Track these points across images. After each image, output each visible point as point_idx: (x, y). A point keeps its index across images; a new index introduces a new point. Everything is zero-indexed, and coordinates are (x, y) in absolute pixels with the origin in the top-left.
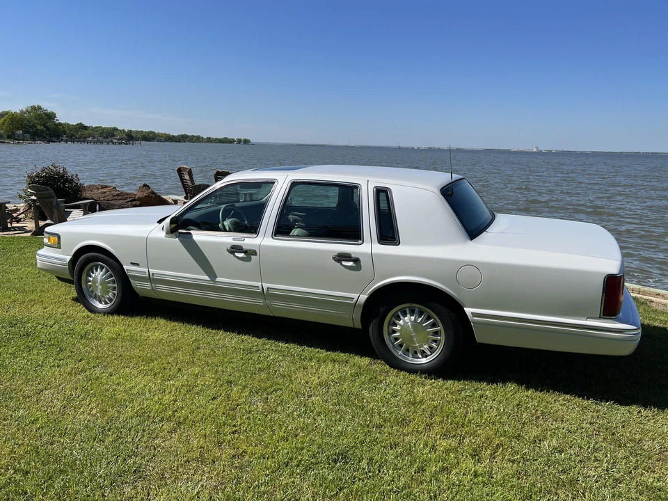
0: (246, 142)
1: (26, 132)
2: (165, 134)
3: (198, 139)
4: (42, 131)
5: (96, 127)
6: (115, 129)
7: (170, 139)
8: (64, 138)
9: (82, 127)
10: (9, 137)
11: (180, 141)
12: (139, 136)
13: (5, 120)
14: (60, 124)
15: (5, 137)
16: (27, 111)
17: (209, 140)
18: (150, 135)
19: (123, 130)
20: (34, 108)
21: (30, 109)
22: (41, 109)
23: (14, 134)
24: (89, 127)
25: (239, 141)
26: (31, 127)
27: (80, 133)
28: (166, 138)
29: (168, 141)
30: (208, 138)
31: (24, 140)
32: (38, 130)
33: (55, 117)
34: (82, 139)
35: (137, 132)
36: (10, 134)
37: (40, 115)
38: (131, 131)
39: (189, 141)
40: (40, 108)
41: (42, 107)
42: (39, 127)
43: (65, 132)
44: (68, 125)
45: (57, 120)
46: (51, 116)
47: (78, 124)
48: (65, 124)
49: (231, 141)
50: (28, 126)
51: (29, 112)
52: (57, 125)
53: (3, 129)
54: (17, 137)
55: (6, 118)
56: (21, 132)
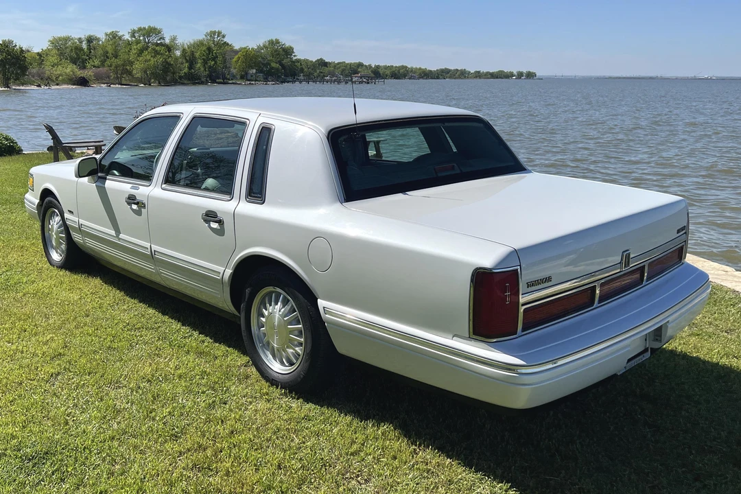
0: (530, 75)
1: (260, 71)
2: (420, 69)
3: (462, 74)
4: (277, 69)
5: (339, 63)
6: (360, 65)
7: (426, 75)
8: (302, 78)
9: (322, 63)
10: (242, 78)
11: (438, 78)
12: (388, 72)
13: (239, 58)
14: (298, 61)
15: (238, 77)
16: (264, 46)
17: (478, 75)
18: (402, 71)
19: (370, 65)
20: (271, 42)
21: (267, 44)
22: (279, 43)
23: (247, 74)
24: (330, 63)
25: (520, 75)
26: (266, 65)
27: (318, 71)
28: (420, 74)
29: (422, 78)
30: (476, 72)
31: (255, 81)
32: (272, 68)
33: (293, 52)
34: (321, 79)
35: (386, 68)
36: (243, 73)
37: (276, 51)
38: (378, 67)
39: (450, 78)
40: (277, 42)
41: (280, 41)
42: (274, 65)
43: (302, 70)
44: (306, 61)
45: (295, 56)
46: (288, 51)
47: (318, 60)
48: (304, 60)
49: (508, 76)
50: (263, 64)
51: (267, 48)
52: (294, 62)
53: (235, 68)
54: (249, 77)
55: (239, 55)
56: (254, 71)
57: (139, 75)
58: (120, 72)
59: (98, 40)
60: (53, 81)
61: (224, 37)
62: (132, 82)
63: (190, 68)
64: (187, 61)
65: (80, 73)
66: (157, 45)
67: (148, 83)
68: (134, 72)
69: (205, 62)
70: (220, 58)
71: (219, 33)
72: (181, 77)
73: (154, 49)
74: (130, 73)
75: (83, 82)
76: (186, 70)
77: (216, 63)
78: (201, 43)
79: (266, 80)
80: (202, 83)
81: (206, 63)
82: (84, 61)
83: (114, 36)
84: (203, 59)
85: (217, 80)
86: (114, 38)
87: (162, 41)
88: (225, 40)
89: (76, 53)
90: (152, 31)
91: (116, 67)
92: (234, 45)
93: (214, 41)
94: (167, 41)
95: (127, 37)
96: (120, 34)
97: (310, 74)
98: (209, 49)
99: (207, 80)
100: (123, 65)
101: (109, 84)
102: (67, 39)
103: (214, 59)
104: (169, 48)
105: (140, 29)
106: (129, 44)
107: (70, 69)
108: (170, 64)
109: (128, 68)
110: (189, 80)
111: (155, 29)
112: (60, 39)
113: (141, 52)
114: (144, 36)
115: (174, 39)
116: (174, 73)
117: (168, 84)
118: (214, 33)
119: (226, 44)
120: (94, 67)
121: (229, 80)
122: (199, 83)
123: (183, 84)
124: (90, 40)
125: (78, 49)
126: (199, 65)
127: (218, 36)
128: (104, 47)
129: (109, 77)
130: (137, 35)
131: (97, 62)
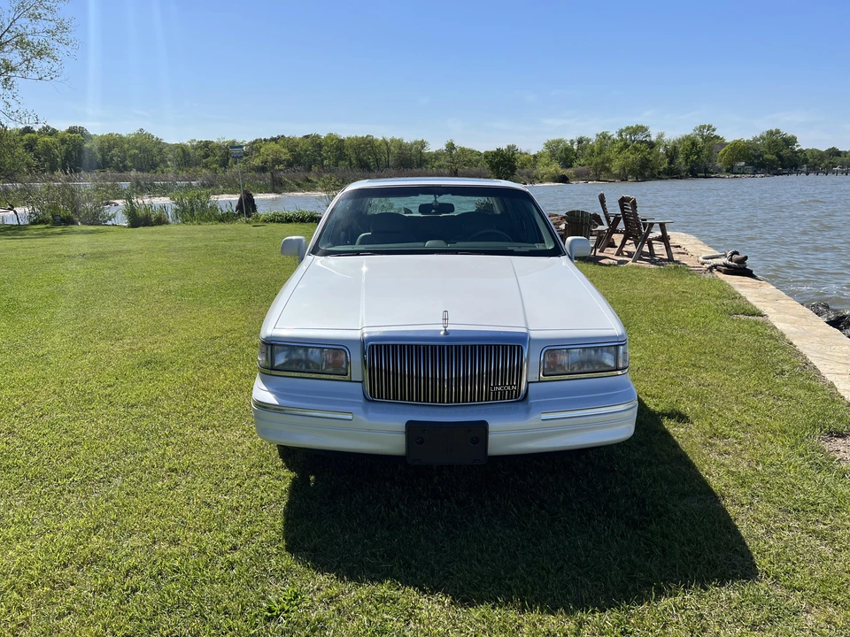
1: (748, 164)
4: (773, 162)
8: (805, 169)
9: (834, 153)
10: (728, 171)
13: (726, 151)
14: (801, 151)
15: (724, 170)
16: (762, 137)
20: (771, 133)
21: (765, 135)
23: (732, 167)
24: (845, 152)
26: (758, 157)
31: (742, 173)
32: (766, 160)
33: (796, 142)
34: (826, 170)
36: (729, 167)
37: (775, 141)
40: (778, 132)
41: (781, 131)
42: (768, 156)
43: (806, 161)
44: (813, 151)
45: (797, 146)
46: (790, 141)
47: (830, 150)
48: (810, 150)
50: (754, 156)
51: (764, 139)
52: (796, 152)
53: (720, 162)
54: (736, 170)
55: (726, 148)
56: (743, 163)
57: (617, 172)
58: (599, 169)
59: (588, 141)
60: (538, 179)
61: (714, 130)
62: (608, 178)
63: (671, 162)
64: (668, 157)
65: (562, 172)
66: (642, 142)
67: (624, 179)
68: (613, 169)
69: (687, 157)
70: (705, 152)
71: (710, 127)
72: (659, 173)
73: (634, 147)
74: (608, 170)
75: (564, 179)
76: (666, 165)
77: (699, 157)
78: (688, 138)
79: (755, 173)
80: (681, 178)
81: (689, 158)
82: (572, 161)
83: (604, 136)
84: (686, 154)
85: (699, 175)
86: (604, 138)
87: (648, 139)
88: (715, 133)
89: (566, 154)
90: (641, 129)
91: (596, 165)
92: (725, 138)
93: (703, 135)
94: (654, 138)
95: (616, 137)
96: (609, 134)
97: (815, 165)
98: (694, 144)
99: (687, 175)
100: (603, 163)
101: (587, 181)
102: (559, 142)
103: (698, 153)
104: (652, 145)
105: (628, 128)
106: (614, 142)
107: (555, 168)
108: (648, 161)
109: (607, 165)
110: (668, 174)
111: (642, 127)
112: (554, 142)
113: (621, 150)
114: (630, 134)
115: (660, 136)
116: (653, 169)
117: (645, 179)
118: (704, 127)
119: (717, 137)
120: (580, 165)
121: (713, 173)
122: (677, 178)
123: (661, 179)
124: (580, 141)
125: (568, 150)
126: (681, 160)
127: (708, 130)
128: (592, 146)
129: (588, 174)
130: (624, 134)
131: (582, 161)
